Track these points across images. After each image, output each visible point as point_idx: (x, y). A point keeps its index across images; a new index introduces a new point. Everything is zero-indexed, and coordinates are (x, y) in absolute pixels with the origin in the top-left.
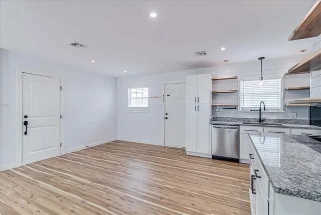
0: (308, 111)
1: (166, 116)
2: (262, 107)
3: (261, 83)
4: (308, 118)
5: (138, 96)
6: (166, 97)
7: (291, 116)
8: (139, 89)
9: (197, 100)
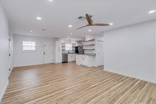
0: (75, 51)
1: (44, 53)
2: (70, 50)
5: (28, 45)
6: (44, 46)
7: (73, 52)
8: (29, 42)
9: (59, 48)
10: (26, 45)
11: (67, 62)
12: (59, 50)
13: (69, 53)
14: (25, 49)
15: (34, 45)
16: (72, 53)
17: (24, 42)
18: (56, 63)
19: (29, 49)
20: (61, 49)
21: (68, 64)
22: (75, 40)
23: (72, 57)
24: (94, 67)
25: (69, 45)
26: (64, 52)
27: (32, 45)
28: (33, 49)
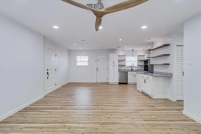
0: (144, 67)
1: (97, 69)
2: (133, 65)
3: (133, 58)
4: (144, 69)
5: (82, 60)
6: (97, 61)
7: (140, 68)
8: (82, 57)
9: (114, 63)
10: (79, 60)
11: (126, 84)
12: (114, 66)
13: (132, 70)
14: (79, 64)
15: (87, 60)
16: (137, 70)
17: (77, 57)
18: (109, 83)
19: (82, 64)
20: (117, 63)
21: (129, 86)
22: (141, 49)
23: (135, 76)
24: (167, 99)
25: (131, 58)
26: (123, 68)
27: (85, 60)
28: (86, 64)
